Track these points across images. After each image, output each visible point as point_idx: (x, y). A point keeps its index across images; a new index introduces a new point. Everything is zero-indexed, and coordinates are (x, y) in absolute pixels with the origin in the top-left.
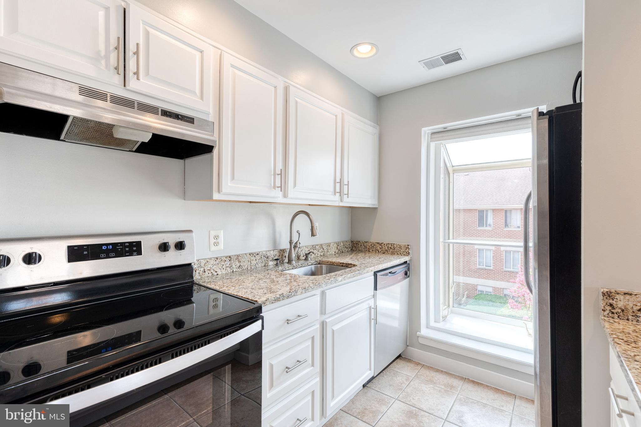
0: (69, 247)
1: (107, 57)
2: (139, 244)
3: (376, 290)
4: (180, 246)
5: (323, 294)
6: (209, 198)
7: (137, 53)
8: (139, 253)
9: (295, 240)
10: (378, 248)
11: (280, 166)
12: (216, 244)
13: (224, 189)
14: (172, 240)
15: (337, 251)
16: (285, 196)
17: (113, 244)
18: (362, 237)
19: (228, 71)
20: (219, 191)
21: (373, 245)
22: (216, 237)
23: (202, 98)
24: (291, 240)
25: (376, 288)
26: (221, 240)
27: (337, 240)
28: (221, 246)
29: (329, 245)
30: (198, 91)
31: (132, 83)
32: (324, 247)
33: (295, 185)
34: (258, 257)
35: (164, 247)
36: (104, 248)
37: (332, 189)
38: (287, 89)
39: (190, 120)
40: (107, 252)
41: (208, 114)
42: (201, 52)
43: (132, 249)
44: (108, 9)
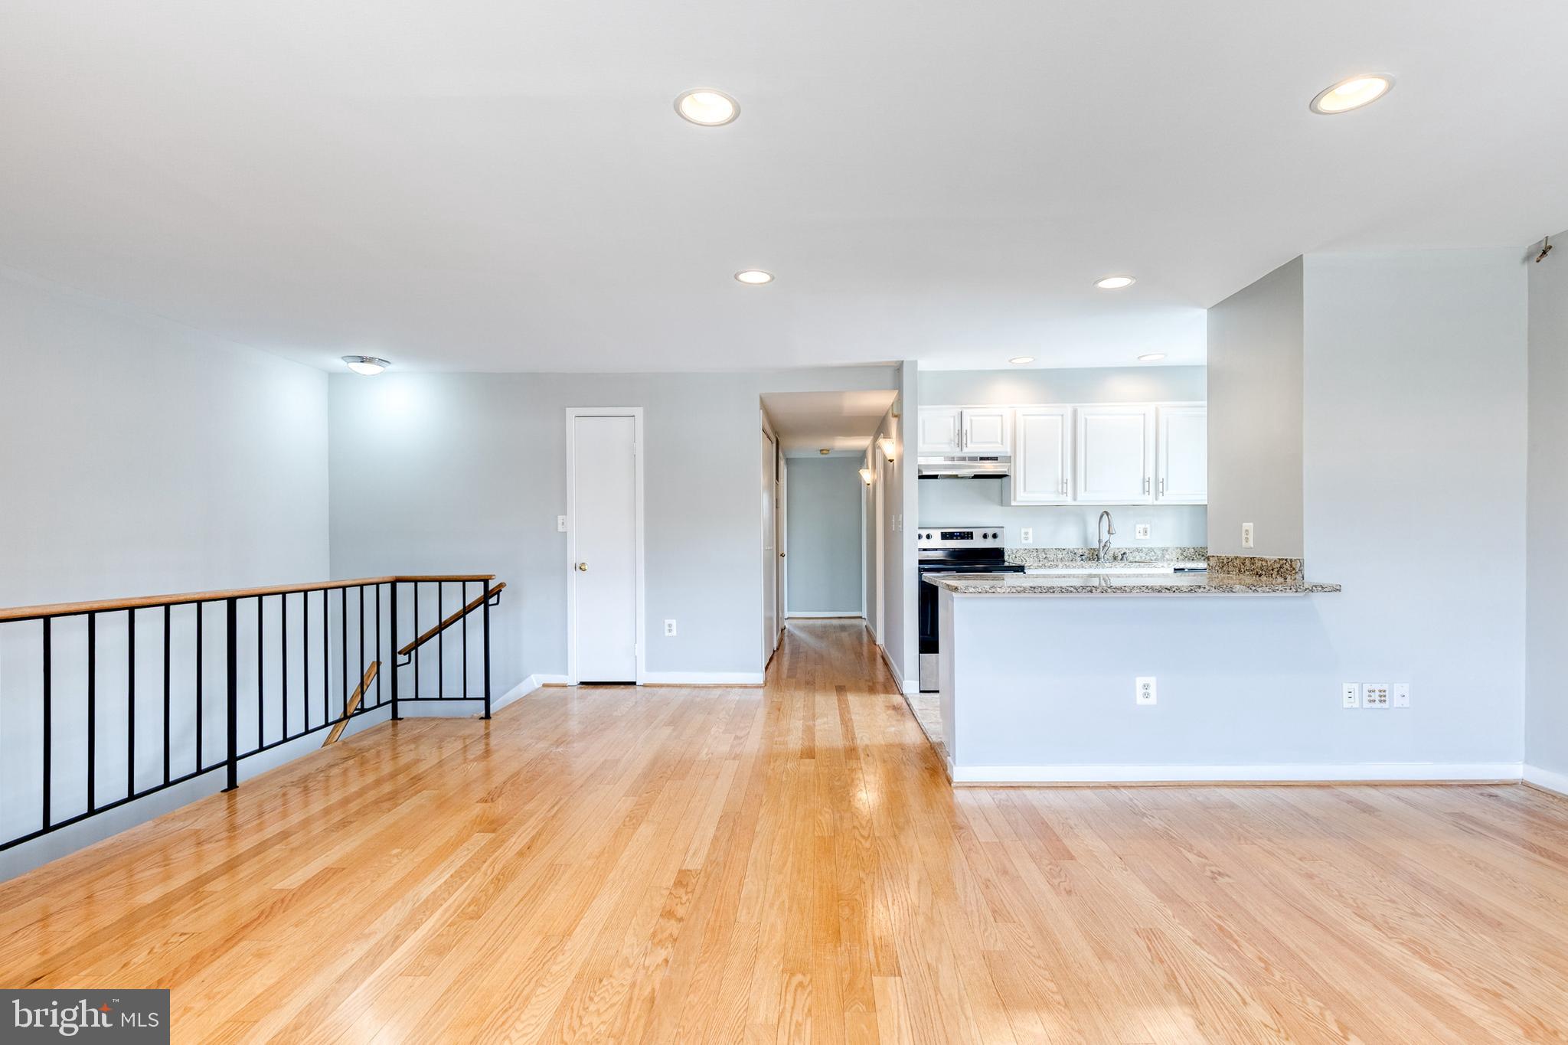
0: (942, 533)
1: (953, 439)
2: (972, 533)
4: (996, 536)
7: (966, 434)
8: (972, 538)
9: (1105, 540)
11: (1067, 476)
12: (1026, 539)
13: (1018, 498)
14: (990, 532)
15: (1181, 558)
16: (1078, 499)
17: (960, 533)
19: (1021, 418)
20: (1015, 500)
22: (1026, 533)
23: (1002, 444)
24: (1100, 539)
26: (1030, 535)
27: (1185, 544)
28: (1030, 541)
29: (1165, 550)
30: (999, 441)
31: (966, 449)
32: (1156, 551)
33: (1087, 490)
34: (1065, 552)
35: (985, 536)
36: (956, 533)
37: (1140, 489)
38: (1075, 412)
39: (996, 459)
40: (957, 536)
41: (1007, 452)
42: (1001, 416)
43: (968, 536)
44: (954, 417)
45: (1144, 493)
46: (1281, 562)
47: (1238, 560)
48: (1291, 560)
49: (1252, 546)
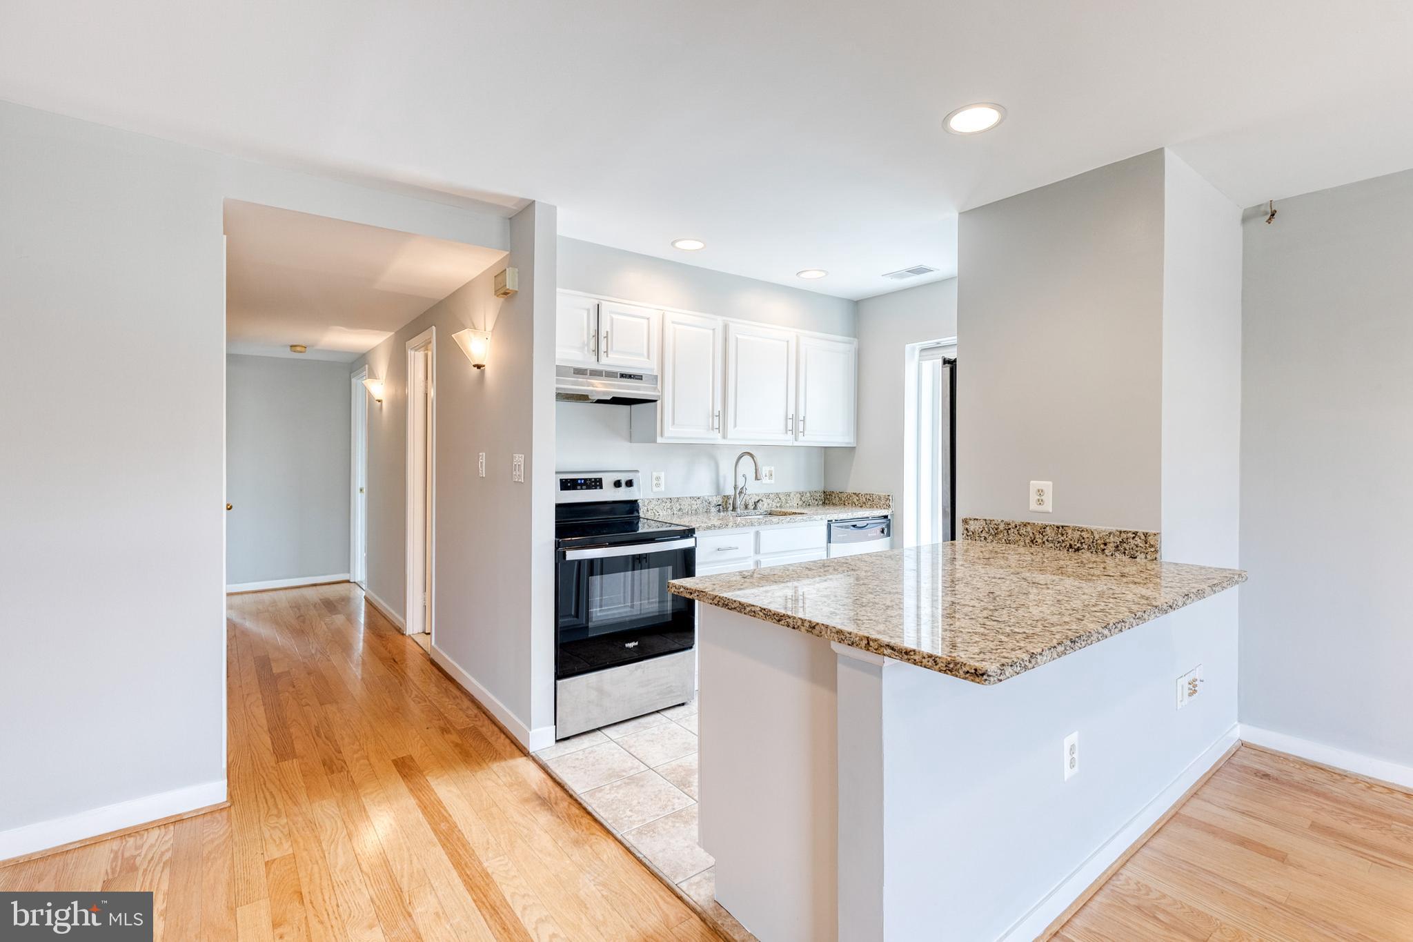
0: (561, 480)
1: (588, 344)
2: (600, 480)
3: (830, 543)
4: (629, 483)
5: (757, 533)
6: (654, 441)
7: (607, 337)
8: (601, 488)
9: (740, 485)
10: (855, 500)
11: (719, 407)
12: (658, 485)
13: (666, 434)
14: (624, 478)
15: (800, 503)
16: (724, 437)
17: (585, 480)
18: (835, 487)
19: (669, 328)
20: (662, 435)
21: (849, 496)
22: (658, 478)
23: (648, 357)
24: (736, 485)
25: (829, 541)
26: (662, 481)
27: (801, 489)
28: (662, 488)
29: (788, 495)
30: (646, 354)
31: (604, 360)
32: (781, 497)
33: (735, 426)
34: (699, 502)
35: (617, 484)
36: (579, 481)
37: (782, 427)
38: (726, 328)
39: (640, 378)
40: (581, 485)
41: (652, 370)
42: (648, 319)
43: (596, 484)
44: (588, 310)
45: (786, 433)
46: (1124, 536)
47: (1029, 529)
48: (1146, 535)
49: (1051, 511)
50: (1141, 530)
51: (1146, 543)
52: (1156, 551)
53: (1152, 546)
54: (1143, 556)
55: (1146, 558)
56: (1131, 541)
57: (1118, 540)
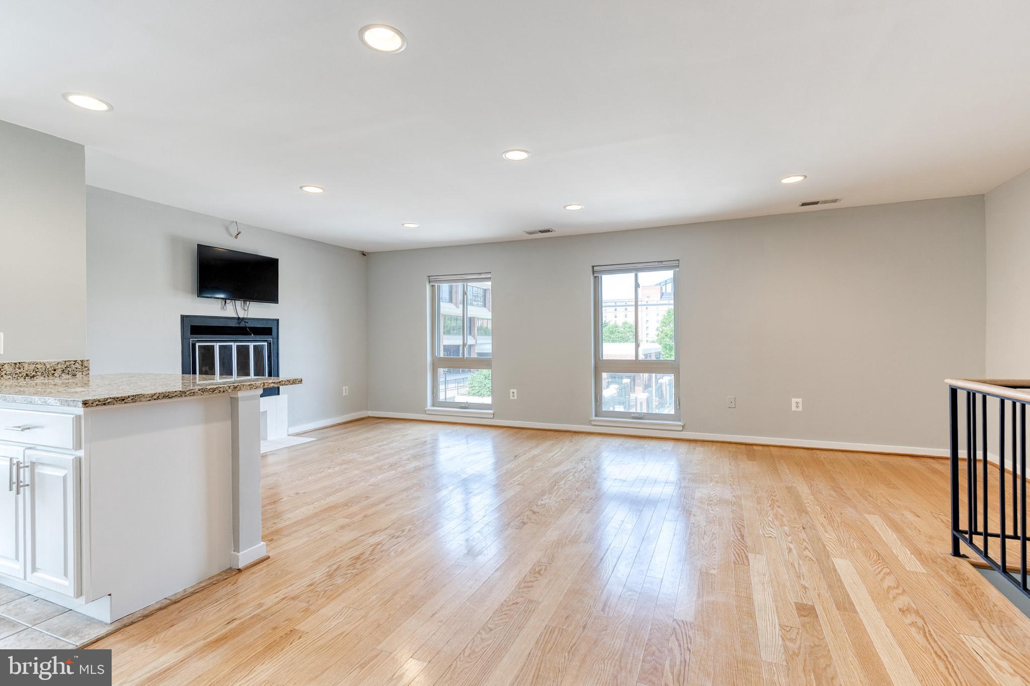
46: (68, 363)
48: (82, 361)
50: (79, 359)
51: (82, 366)
52: (89, 370)
53: (86, 367)
54: (80, 373)
55: (82, 374)
56: (73, 366)
57: (64, 367)
